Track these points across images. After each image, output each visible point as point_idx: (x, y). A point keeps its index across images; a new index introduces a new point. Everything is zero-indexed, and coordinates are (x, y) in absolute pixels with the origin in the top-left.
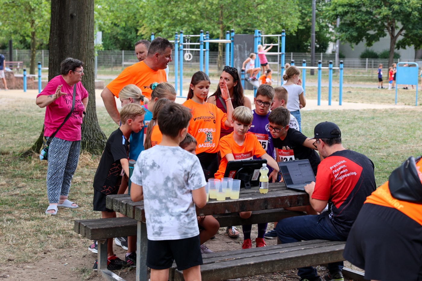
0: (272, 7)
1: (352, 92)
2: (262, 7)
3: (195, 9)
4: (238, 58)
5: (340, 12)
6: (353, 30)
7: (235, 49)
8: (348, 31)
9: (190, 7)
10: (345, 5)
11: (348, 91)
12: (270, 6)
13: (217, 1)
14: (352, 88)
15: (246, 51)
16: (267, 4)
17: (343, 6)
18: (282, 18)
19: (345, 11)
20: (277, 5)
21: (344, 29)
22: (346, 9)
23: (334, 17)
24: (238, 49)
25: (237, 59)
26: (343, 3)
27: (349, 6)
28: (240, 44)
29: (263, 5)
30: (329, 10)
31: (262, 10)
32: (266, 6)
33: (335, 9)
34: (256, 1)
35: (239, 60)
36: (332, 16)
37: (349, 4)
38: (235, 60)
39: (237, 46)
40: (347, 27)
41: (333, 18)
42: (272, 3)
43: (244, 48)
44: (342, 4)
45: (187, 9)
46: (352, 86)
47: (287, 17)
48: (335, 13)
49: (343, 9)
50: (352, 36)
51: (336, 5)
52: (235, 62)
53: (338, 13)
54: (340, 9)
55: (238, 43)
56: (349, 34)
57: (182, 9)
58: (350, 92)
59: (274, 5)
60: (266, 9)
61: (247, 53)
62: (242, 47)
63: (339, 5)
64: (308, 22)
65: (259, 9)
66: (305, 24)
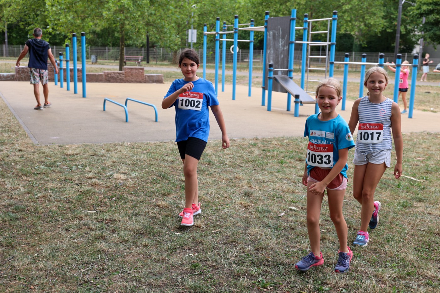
0: (357, 7)
1: (431, 91)
2: (347, 7)
3: (284, 9)
4: (272, 49)
5: (425, 11)
6: (436, 29)
7: (269, 37)
8: (432, 30)
9: (280, 7)
10: (431, 4)
11: (427, 91)
12: (355, 7)
13: (305, 1)
14: (431, 87)
15: (280, 40)
16: (352, 5)
17: (428, 4)
18: (366, 18)
19: (430, 9)
20: (362, 5)
21: (428, 28)
22: (430, 7)
23: (418, 15)
24: (271, 38)
25: (271, 51)
26: (429, 2)
27: (434, 5)
28: (273, 31)
29: (348, 5)
30: (413, 10)
31: (347, 9)
32: (350, 6)
33: (419, 8)
34: (342, 1)
35: (272, 52)
36: (416, 15)
37: (435, 2)
38: (268, 51)
39: (271, 33)
40: (431, 26)
41: (417, 17)
42: (356, 3)
43: (279, 36)
44: (427, 2)
45: (276, 9)
46: (432, 85)
47: (370, 17)
48: (419, 11)
49: (428, 7)
50: (435, 35)
51: (421, 4)
52: (268, 55)
53: (422, 12)
54: (425, 8)
55: (272, 30)
56: (433, 32)
57: (272, 10)
58: (429, 93)
59: (358, 5)
60: (351, 9)
61: (282, 42)
62: (276, 34)
63: (424, 4)
64: (395, 26)
65: (344, 9)
66: (393, 28)
